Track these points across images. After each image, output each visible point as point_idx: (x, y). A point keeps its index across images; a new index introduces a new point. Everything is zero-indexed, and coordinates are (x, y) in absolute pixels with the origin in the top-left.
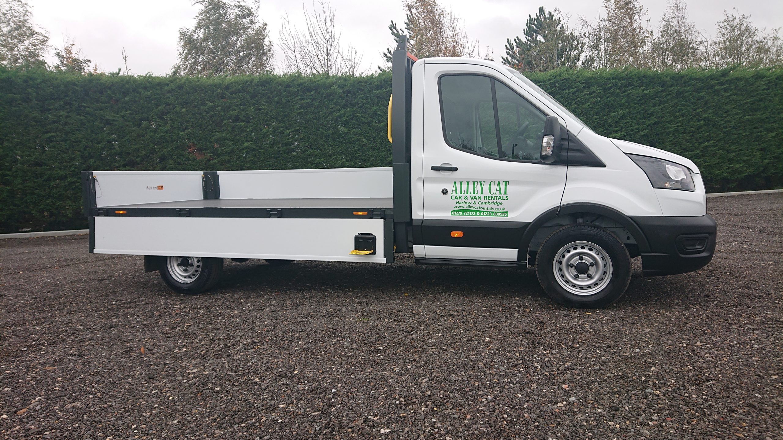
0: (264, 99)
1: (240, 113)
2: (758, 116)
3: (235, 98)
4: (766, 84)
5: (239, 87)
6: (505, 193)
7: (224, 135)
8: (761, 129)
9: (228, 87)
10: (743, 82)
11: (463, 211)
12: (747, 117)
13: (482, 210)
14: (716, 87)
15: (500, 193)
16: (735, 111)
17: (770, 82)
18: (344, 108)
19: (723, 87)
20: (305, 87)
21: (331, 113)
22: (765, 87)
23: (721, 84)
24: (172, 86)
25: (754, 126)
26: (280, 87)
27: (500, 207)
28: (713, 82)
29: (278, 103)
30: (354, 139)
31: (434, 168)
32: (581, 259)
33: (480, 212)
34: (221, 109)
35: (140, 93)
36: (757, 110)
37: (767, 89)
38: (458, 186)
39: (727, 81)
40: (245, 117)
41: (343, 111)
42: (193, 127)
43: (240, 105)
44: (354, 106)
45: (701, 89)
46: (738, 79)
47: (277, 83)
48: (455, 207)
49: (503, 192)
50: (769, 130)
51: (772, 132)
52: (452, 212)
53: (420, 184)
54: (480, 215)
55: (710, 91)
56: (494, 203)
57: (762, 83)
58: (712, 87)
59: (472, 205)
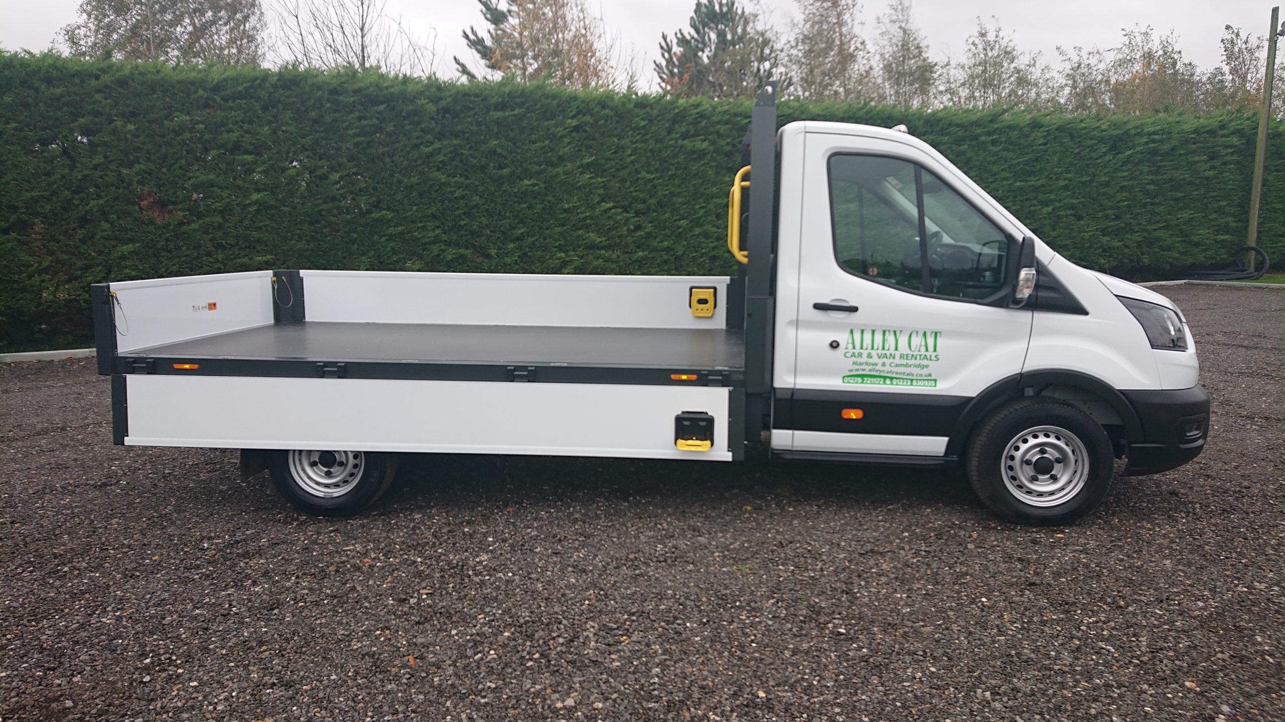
0: (289, 114)
1: (242, 136)
2: (1033, 183)
3: (231, 108)
4: (1045, 137)
5: (240, 88)
6: (935, 350)
7: (212, 177)
8: (1034, 202)
9: (217, 88)
10: (1016, 133)
11: (862, 376)
12: (1018, 184)
13: (894, 375)
14: (983, 139)
15: (927, 350)
16: (1005, 174)
17: (1049, 135)
18: (439, 140)
19: (991, 138)
20: (366, 96)
21: (416, 146)
22: (1042, 141)
23: (989, 134)
24: (106, 79)
25: (1025, 197)
26: (320, 93)
27: (925, 371)
28: (979, 131)
29: (315, 121)
30: (457, 194)
31: (817, 306)
32: (1043, 452)
33: (891, 379)
34: (206, 128)
35: (37, 90)
36: (1029, 174)
37: (1045, 144)
38: (857, 336)
39: (997, 129)
40: (251, 144)
41: (437, 145)
42: (148, 159)
43: (243, 121)
44: (456, 136)
45: (962, 140)
46: (1011, 127)
47: (313, 84)
48: (851, 371)
49: (931, 348)
50: (1046, 204)
51: (1047, 205)
52: (844, 377)
53: (791, 332)
54: (892, 384)
55: (974, 143)
56: (915, 366)
57: (1039, 134)
58: (976, 138)
59: (879, 367)
